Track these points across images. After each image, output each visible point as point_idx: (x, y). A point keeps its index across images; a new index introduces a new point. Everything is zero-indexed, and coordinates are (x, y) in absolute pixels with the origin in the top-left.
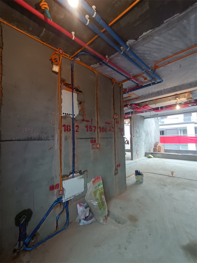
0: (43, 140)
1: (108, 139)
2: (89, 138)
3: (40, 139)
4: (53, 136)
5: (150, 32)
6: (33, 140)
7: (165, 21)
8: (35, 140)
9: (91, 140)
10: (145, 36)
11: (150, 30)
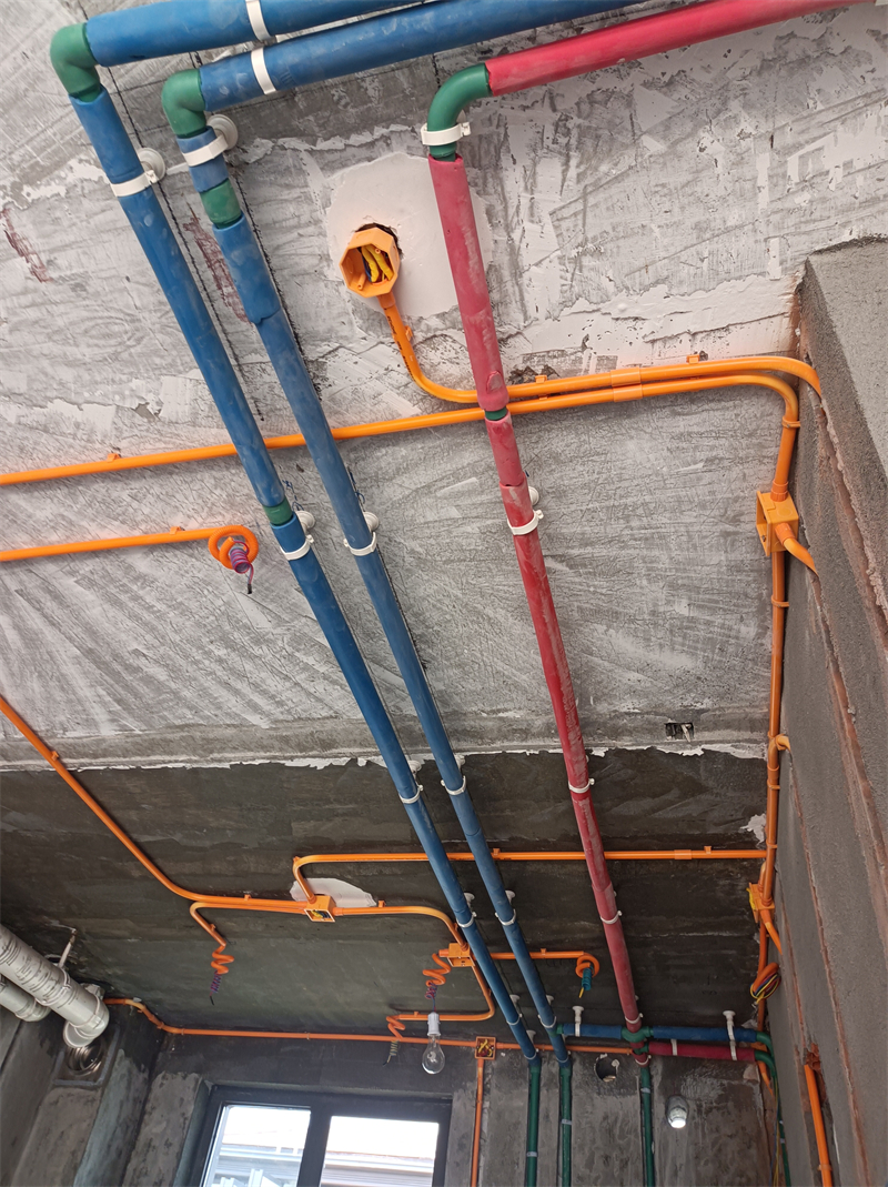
5: (292, 758)
7: (227, 765)
10: (314, 753)
11: (288, 763)
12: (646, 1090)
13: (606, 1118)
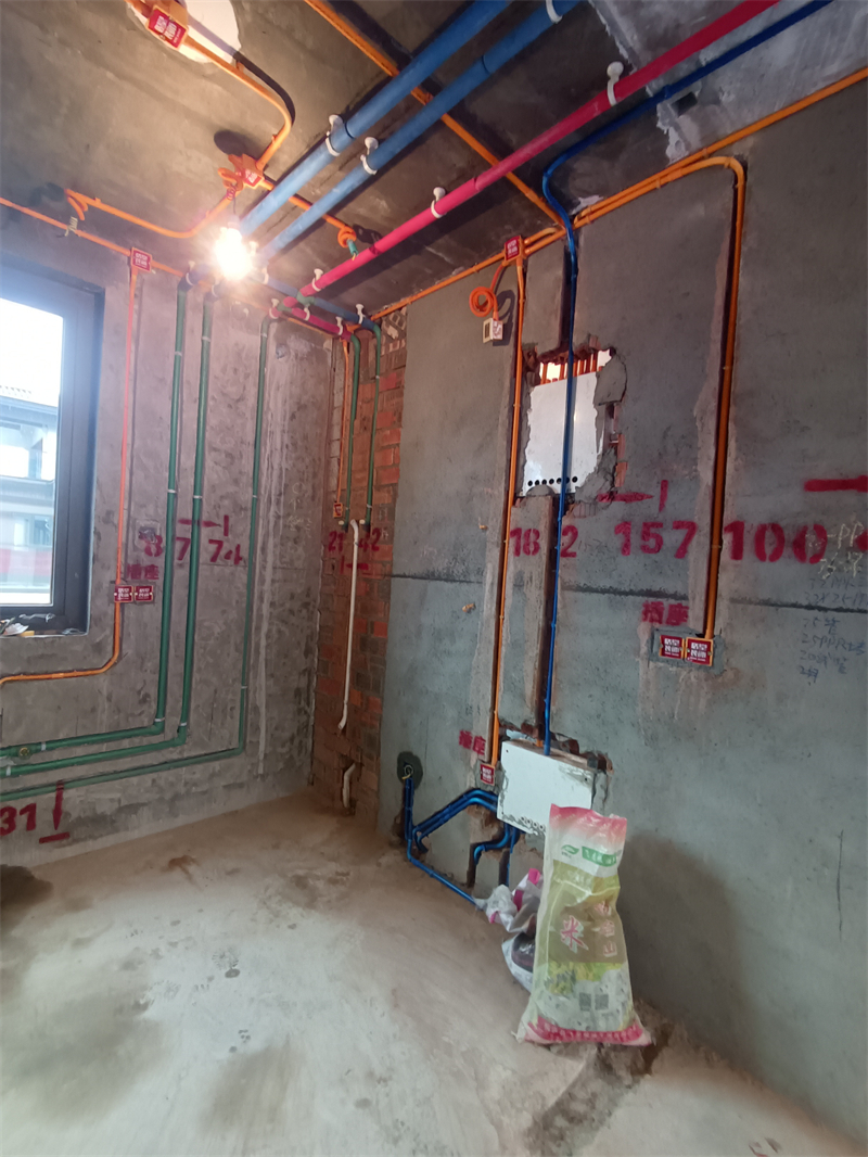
0: (455, 581)
1: (831, 615)
2: (632, 593)
3: (449, 579)
4: (481, 572)
6: (437, 579)
8: (439, 579)
9: (646, 606)
12: (265, 335)
13: (237, 344)
